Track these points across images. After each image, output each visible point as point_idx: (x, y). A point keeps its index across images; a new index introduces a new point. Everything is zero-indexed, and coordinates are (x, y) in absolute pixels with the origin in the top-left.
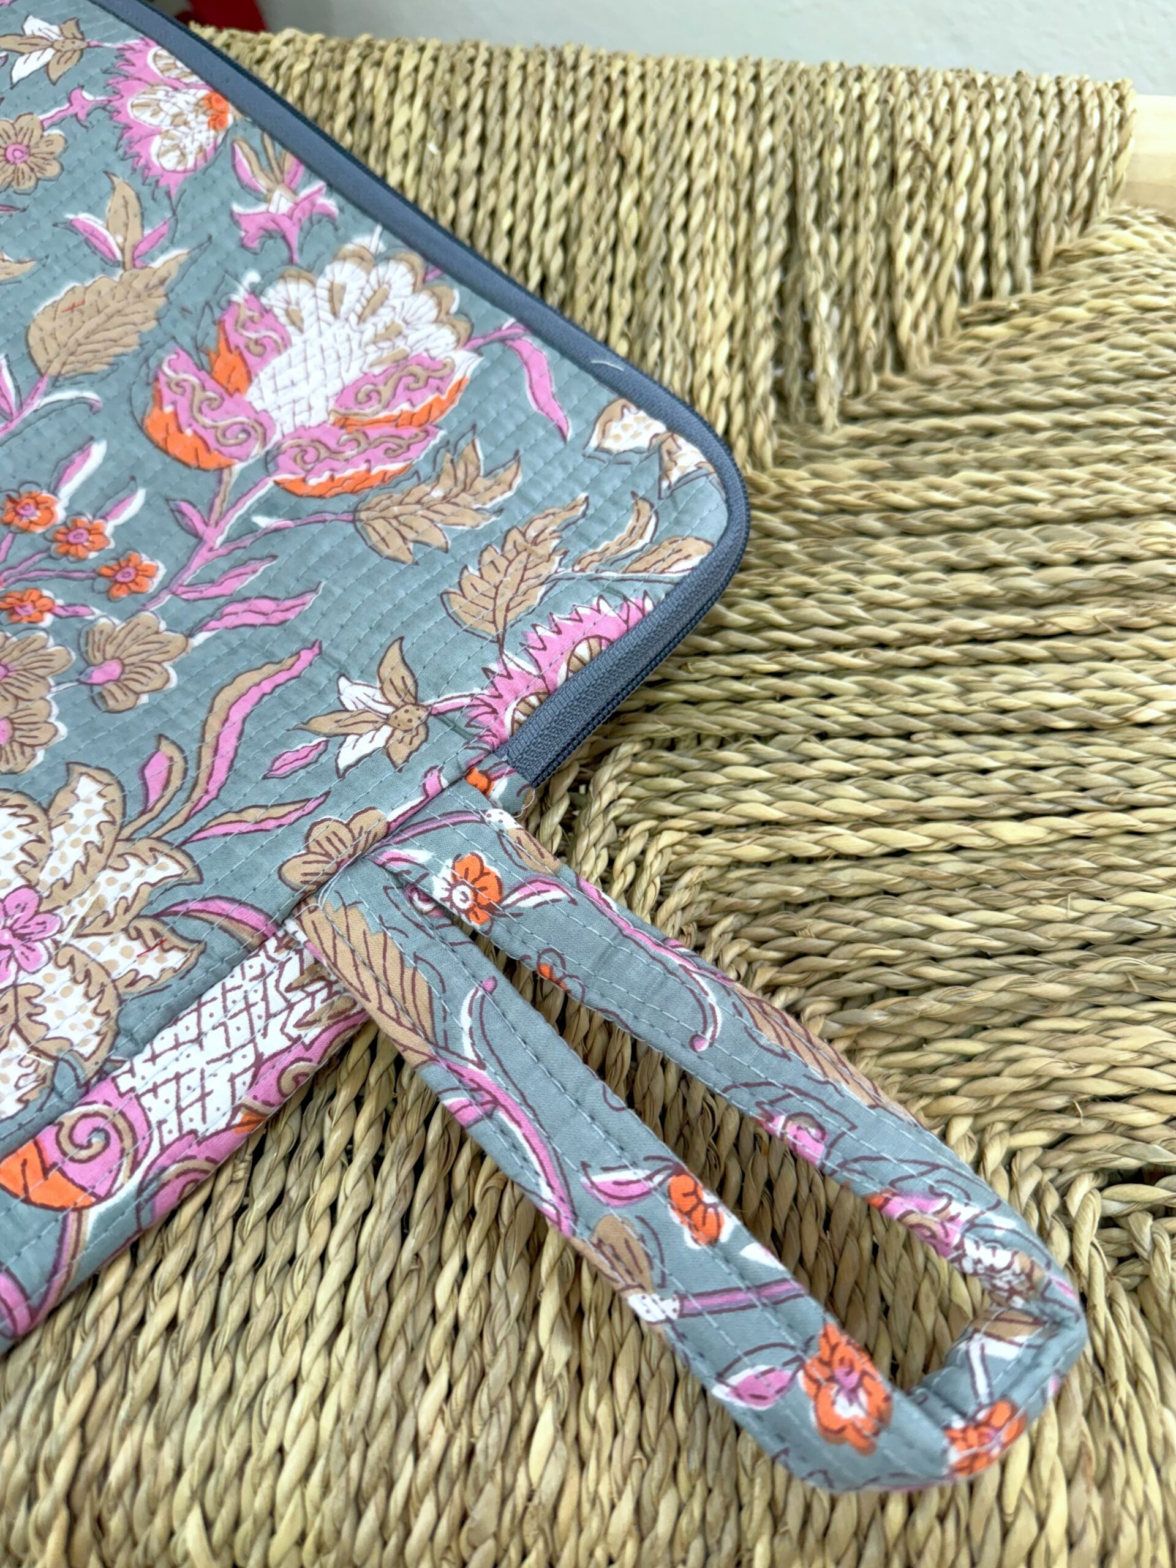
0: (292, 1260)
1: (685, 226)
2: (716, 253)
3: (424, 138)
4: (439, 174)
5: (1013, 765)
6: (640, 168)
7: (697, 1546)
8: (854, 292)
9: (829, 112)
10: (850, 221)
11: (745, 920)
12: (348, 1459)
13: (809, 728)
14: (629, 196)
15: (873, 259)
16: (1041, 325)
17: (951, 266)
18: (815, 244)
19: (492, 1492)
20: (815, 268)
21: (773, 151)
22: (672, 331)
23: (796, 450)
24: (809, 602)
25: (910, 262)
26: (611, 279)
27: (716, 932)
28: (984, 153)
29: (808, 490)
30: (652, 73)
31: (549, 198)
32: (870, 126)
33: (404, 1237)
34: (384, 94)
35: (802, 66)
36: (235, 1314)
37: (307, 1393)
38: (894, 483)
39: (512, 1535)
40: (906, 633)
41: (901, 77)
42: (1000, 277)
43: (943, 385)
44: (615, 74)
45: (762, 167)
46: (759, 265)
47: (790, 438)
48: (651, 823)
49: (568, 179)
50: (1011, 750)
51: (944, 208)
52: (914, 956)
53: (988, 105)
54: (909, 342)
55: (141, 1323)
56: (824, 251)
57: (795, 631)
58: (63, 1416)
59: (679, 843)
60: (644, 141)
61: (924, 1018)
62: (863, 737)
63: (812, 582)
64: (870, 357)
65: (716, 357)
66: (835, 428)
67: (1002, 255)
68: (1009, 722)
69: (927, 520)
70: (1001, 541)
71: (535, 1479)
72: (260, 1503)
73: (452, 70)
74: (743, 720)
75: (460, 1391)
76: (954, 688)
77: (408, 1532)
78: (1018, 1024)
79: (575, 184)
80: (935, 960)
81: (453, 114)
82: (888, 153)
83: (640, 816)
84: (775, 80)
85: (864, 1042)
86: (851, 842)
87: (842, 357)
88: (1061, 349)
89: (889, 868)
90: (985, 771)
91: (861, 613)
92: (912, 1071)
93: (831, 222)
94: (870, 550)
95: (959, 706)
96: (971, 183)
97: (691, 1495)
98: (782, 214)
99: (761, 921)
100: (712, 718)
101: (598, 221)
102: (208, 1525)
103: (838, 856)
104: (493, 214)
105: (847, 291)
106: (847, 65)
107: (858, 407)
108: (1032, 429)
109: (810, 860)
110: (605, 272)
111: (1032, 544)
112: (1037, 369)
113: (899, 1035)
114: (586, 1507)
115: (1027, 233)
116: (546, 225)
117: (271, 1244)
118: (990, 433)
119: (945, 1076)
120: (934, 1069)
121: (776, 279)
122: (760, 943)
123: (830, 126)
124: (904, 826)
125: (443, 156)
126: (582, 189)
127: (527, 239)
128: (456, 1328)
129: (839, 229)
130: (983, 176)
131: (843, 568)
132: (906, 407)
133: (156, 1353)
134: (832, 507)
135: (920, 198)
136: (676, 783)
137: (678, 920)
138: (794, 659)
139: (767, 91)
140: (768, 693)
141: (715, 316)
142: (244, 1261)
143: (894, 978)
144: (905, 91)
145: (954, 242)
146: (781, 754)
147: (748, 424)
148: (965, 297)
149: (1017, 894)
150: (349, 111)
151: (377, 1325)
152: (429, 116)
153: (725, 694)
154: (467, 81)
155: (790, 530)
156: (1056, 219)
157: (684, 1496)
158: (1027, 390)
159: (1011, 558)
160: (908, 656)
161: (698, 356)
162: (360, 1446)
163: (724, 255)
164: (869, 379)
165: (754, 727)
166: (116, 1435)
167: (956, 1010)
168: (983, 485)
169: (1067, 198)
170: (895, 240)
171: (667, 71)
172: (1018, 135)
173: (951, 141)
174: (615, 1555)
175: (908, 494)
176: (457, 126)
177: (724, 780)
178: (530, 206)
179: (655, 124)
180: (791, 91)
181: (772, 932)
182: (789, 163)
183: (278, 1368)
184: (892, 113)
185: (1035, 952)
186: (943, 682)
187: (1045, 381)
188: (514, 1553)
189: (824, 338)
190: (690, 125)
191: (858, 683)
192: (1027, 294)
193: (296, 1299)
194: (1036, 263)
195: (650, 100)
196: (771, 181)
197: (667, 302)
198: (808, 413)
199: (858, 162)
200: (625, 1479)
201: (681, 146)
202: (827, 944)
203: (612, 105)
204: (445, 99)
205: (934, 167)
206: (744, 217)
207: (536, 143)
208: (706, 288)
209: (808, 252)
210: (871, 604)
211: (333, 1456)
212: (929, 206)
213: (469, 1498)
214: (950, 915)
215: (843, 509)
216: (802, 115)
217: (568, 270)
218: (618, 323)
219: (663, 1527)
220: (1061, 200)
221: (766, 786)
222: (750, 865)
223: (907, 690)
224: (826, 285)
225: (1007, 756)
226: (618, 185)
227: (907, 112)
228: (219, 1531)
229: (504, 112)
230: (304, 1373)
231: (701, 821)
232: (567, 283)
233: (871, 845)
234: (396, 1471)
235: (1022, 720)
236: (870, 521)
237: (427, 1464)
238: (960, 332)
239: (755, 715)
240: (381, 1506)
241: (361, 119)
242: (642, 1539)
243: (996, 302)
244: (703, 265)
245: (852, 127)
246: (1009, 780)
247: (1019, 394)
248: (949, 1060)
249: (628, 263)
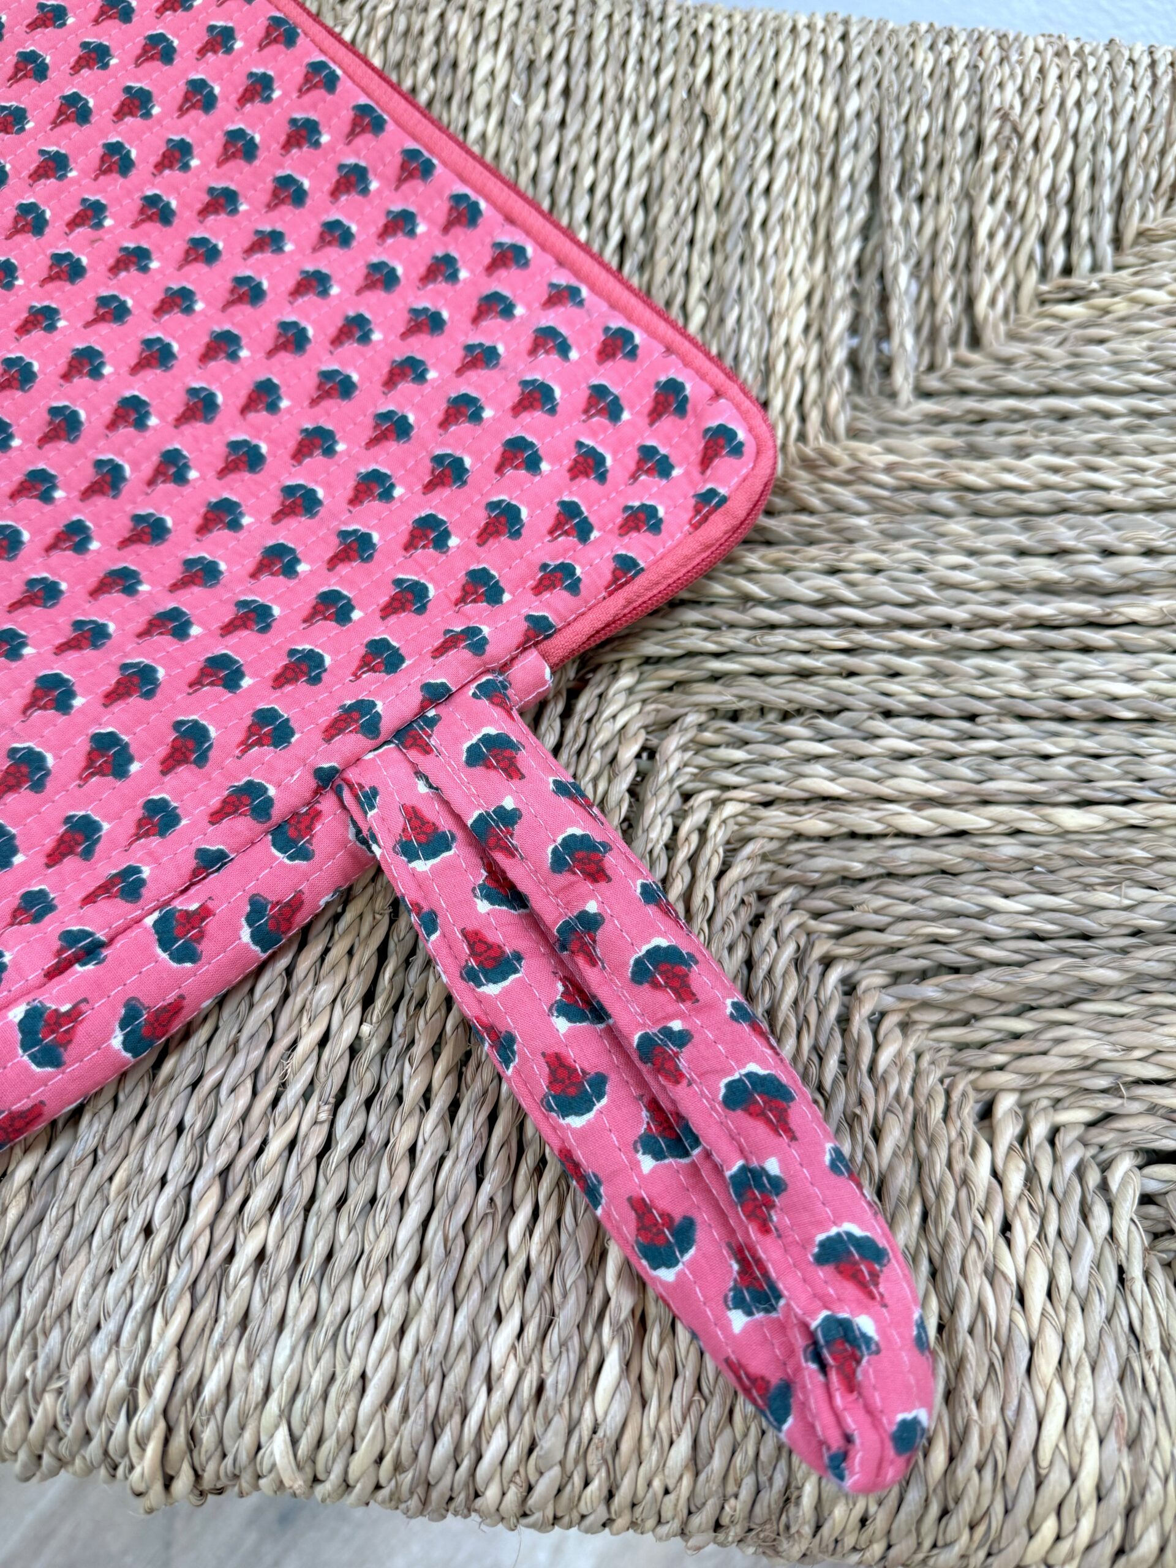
0: (373, 1200)
1: (768, 190)
2: (797, 219)
3: (507, 87)
4: (522, 126)
5: (1074, 752)
6: (724, 129)
7: (749, 1482)
8: (933, 265)
9: (917, 77)
10: (933, 191)
11: (804, 892)
12: (427, 1387)
13: (874, 706)
14: (712, 157)
15: (954, 232)
16: (1121, 307)
17: (1032, 240)
18: (897, 214)
19: (559, 1423)
20: (896, 239)
21: (859, 115)
22: (751, 298)
23: (869, 422)
24: (880, 579)
25: (991, 236)
26: (691, 242)
27: (776, 902)
28: (1072, 126)
29: (881, 465)
30: (739, 29)
31: (631, 156)
32: (958, 93)
33: (480, 1182)
34: (469, 39)
35: (890, 26)
36: (320, 1250)
37: (388, 1326)
38: (967, 463)
39: (576, 1463)
40: (975, 615)
41: (993, 41)
42: (1081, 255)
43: (1018, 365)
44: (701, 29)
45: (847, 131)
46: (840, 234)
47: (863, 410)
48: (713, 793)
49: (651, 136)
50: (1073, 737)
51: (1028, 181)
52: (970, 935)
53: (1079, 75)
54: (986, 318)
55: (231, 1255)
56: (906, 222)
57: (864, 607)
58: (162, 1335)
59: (742, 814)
60: (729, 101)
61: (976, 996)
62: (930, 717)
63: (883, 560)
64: (946, 332)
65: (793, 326)
66: (909, 404)
67: (1084, 231)
68: (1073, 709)
69: (998, 502)
70: (1071, 528)
71: (600, 1413)
72: (343, 1423)
73: (537, 17)
74: (809, 694)
75: (531, 1331)
76: (1019, 673)
77: (480, 1457)
78: (1065, 1006)
79: (659, 142)
80: (989, 940)
81: (538, 64)
82: (975, 122)
83: (703, 785)
84: (864, 40)
85: (916, 1016)
86: (914, 821)
87: (918, 331)
88: (1138, 332)
89: (950, 848)
90: (1047, 757)
91: (931, 593)
92: (961, 1047)
93: (914, 191)
94: (942, 529)
95: (1024, 691)
96: (1057, 157)
97: (745, 1435)
98: (865, 181)
99: (819, 894)
100: (778, 692)
101: (680, 181)
102: (294, 1441)
103: (900, 834)
104: (575, 169)
105: (926, 263)
106: (937, 26)
107: (933, 382)
108: (1107, 415)
109: (869, 837)
110: (686, 234)
111: (1102, 532)
112: (1115, 353)
113: (951, 1011)
114: (646, 1441)
115: (1110, 210)
116: (628, 183)
117: (353, 1184)
118: (1065, 416)
119: (994, 1052)
120: (983, 1045)
121: (856, 247)
122: (818, 915)
123: (918, 89)
124: (966, 807)
125: (527, 108)
126: (665, 148)
127: (608, 196)
128: (528, 1272)
129: (921, 199)
130: (1070, 148)
131: (915, 547)
132: (982, 386)
133: (246, 1281)
134: (904, 484)
135: (1005, 170)
136: (738, 755)
137: (740, 890)
138: (863, 637)
139: (856, 51)
140: (835, 669)
141: (793, 284)
142: (327, 1199)
143: (947, 955)
144: (995, 57)
145: (1037, 216)
146: (846, 731)
147: (823, 395)
148: (1044, 275)
149: (1072, 880)
150: (433, 57)
151: (455, 1265)
152: (513, 66)
153: (792, 669)
154: (553, 29)
155: (862, 505)
156: (1141, 197)
157: (739, 1438)
158: (1103, 374)
159: (1081, 545)
160: (977, 639)
161: (775, 324)
162: (438, 1376)
163: (804, 221)
164: (944, 355)
165: (820, 703)
166: (210, 1355)
167: (1009, 989)
168: (1055, 470)
169: (1154, 175)
170: (977, 213)
171: (754, 27)
172: (1108, 108)
173: (1040, 112)
174: (671, 1487)
175: (981, 475)
176: (541, 77)
177: (789, 754)
178: (613, 163)
179: (741, 82)
180: (880, 52)
181: (830, 905)
182: (875, 128)
183: (362, 1301)
184: (981, 80)
185: (1086, 937)
186: (1010, 667)
187: (1123, 366)
188: (577, 1480)
189: (902, 312)
190: (776, 84)
191: (926, 664)
192: (1107, 274)
193: (378, 1237)
194: (1117, 242)
195: (737, 56)
196: (856, 147)
197: (747, 267)
198: (881, 386)
199: (944, 129)
200: (684, 1419)
201: (767, 106)
202: (883, 920)
203: (698, 60)
204: (529, 48)
205: (1021, 138)
206: (826, 182)
207: (620, 98)
208: (786, 255)
209: (890, 222)
210: (941, 585)
211: (413, 1384)
212: (1014, 178)
213: (539, 1429)
214: (1006, 896)
215: (915, 487)
216: (890, 78)
217: (647, 231)
218: (697, 288)
219: (717, 1463)
220: (1147, 177)
221: (829, 761)
222: (809, 838)
223: (973, 672)
224: (906, 257)
225: (1069, 743)
226: (701, 144)
227: (996, 80)
228: (304, 1447)
229: (588, 64)
230: (386, 1306)
231: (763, 794)
232: (647, 242)
233: (931, 825)
234: (470, 1402)
235: (1086, 709)
236: (943, 500)
237: (499, 1397)
238: (1037, 309)
239: (820, 690)
240: (456, 1432)
241: (445, 66)
242: (697, 1474)
243: (1075, 280)
244: (783, 231)
245: (940, 93)
246: (1071, 767)
247: (1096, 378)
248: (998, 1036)
249: (708, 226)
